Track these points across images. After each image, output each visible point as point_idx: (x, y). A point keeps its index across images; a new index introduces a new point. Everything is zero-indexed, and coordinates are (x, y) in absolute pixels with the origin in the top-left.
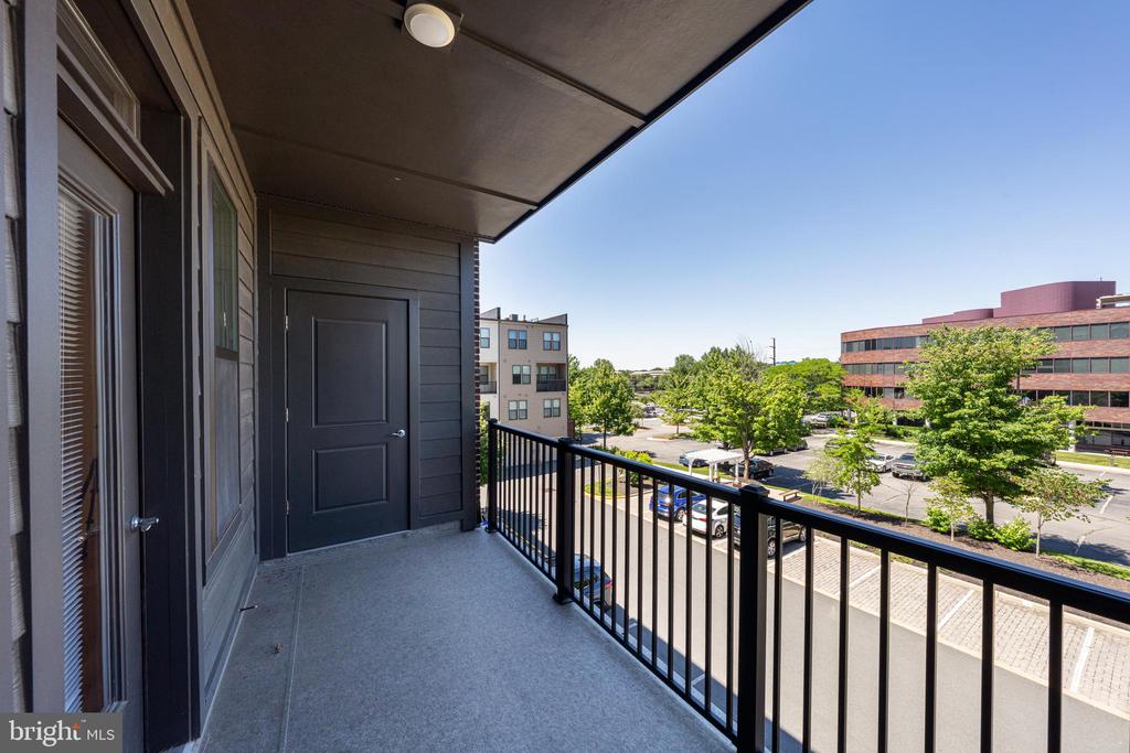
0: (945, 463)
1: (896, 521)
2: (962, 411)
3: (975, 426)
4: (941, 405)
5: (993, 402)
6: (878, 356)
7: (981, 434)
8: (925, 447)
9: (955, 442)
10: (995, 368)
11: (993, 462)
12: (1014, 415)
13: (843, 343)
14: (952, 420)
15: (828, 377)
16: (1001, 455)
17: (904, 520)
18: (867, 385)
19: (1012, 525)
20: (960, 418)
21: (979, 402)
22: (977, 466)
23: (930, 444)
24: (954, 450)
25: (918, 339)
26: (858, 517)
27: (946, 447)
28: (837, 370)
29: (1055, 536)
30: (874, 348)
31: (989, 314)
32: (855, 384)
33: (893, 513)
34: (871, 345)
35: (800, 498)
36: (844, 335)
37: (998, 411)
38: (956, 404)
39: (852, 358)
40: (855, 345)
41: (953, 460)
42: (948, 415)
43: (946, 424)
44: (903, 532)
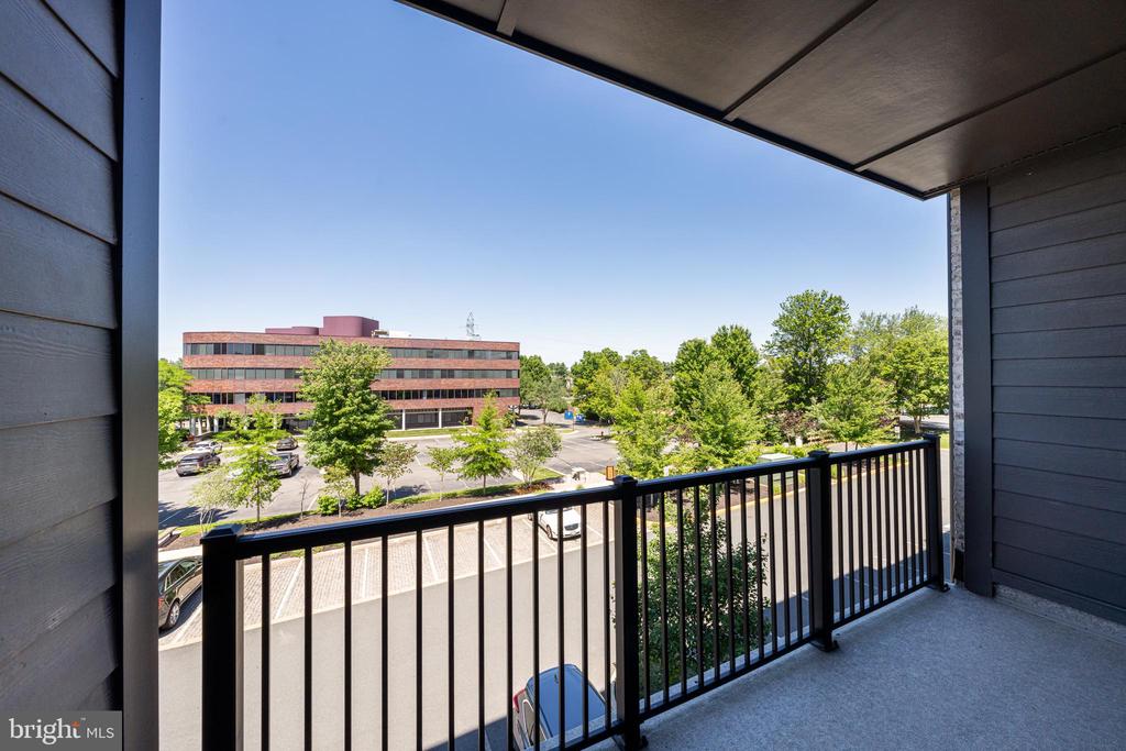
0: (333, 453)
1: (292, 519)
2: (343, 410)
3: (355, 420)
4: (332, 405)
5: (364, 401)
6: (229, 360)
7: (357, 425)
8: (315, 444)
9: (340, 435)
10: (362, 376)
11: (364, 446)
12: (372, 410)
13: (186, 344)
14: (339, 417)
15: (169, 383)
16: (369, 439)
17: (298, 515)
18: (216, 391)
19: (371, 490)
20: (344, 414)
21: (356, 401)
22: (354, 451)
23: (319, 440)
24: (339, 442)
25: (267, 347)
26: (257, 529)
27: (335, 440)
28: (179, 375)
29: (403, 488)
30: (224, 352)
31: (316, 331)
32: (201, 390)
33: (289, 513)
34: (220, 349)
35: (178, 536)
36: (187, 335)
37: (365, 406)
38: (340, 404)
39: (197, 362)
40: (202, 348)
41: (339, 451)
42: (337, 413)
43: (334, 420)
44: (302, 526)
